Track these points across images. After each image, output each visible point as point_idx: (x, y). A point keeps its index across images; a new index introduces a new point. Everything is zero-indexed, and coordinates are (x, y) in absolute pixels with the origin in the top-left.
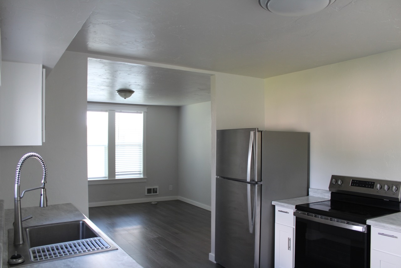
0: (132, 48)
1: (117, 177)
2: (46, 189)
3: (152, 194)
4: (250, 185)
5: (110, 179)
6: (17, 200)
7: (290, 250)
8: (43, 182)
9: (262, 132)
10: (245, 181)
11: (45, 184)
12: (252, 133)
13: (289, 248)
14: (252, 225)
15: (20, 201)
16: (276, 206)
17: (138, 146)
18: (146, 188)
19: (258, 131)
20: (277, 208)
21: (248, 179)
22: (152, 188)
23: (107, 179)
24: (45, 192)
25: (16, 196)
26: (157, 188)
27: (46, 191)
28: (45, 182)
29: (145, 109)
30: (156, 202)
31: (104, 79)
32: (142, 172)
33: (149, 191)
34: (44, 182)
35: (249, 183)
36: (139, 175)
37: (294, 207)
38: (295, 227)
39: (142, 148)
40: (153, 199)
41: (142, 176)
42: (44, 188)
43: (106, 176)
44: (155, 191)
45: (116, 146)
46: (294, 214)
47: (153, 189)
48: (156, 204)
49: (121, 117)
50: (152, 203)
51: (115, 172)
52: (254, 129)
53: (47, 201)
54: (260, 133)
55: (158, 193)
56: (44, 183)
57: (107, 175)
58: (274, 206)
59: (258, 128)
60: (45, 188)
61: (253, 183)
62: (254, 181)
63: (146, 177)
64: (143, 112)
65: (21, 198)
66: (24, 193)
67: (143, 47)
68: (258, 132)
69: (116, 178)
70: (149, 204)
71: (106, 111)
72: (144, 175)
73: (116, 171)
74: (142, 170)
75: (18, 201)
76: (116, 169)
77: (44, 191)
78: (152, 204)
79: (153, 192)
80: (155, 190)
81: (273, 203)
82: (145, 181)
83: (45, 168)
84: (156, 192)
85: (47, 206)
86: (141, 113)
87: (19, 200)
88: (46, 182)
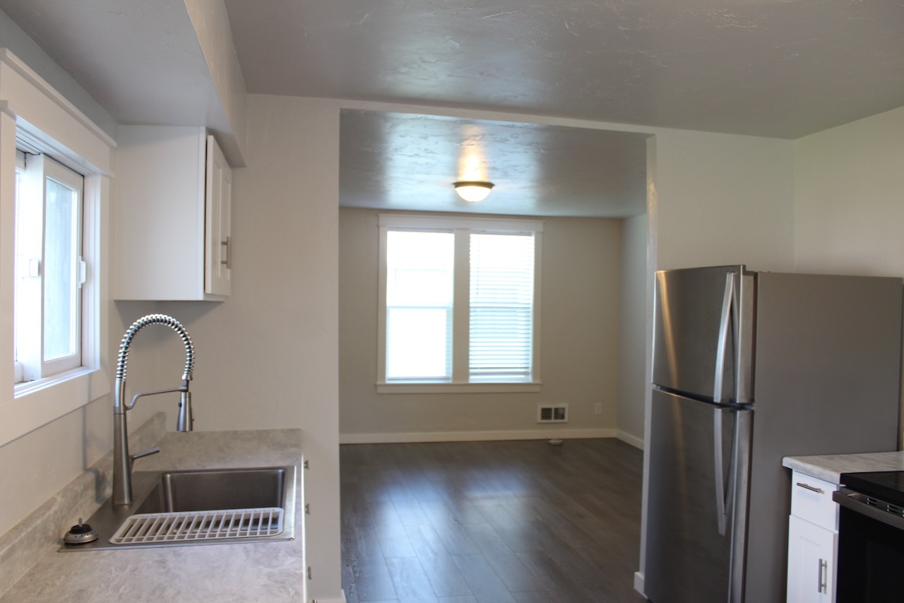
0: (426, 79)
1: (474, 379)
2: (190, 394)
3: (553, 420)
4: (720, 410)
5: (456, 382)
6: (118, 412)
7: (825, 593)
8: (184, 377)
9: (755, 275)
10: (709, 400)
11: (190, 382)
12: (730, 278)
13: (821, 586)
14: (725, 514)
15: (125, 414)
16: (793, 470)
17: (524, 310)
18: (540, 406)
19: (746, 273)
20: (796, 478)
21: (718, 397)
22: (553, 406)
23: (450, 382)
24: (188, 399)
25: (117, 405)
26: (564, 409)
27: (190, 397)
28: (189, 379)
29: (539, 226)
30: (561, 441)
31: (411, 156)
32: (530, 370)
33: (546, 413)
34: (187, 377)
35: (720, 405)
36: (523, 376)
37: (837, 477)
38: (837, 532)
39: (531, 314)
40: (555, 432)
41: (529, 379)
42: (186, 391)
43: (448, 375)
44: (559, 414)
45: (471, 310)
46: (836, 497)
47: (556, 410)
48: (560, 445)
49: (484, 246)
50: (551, 441)
51: (468, 368)
52: (734, 269)
53: (191, 420)
54: (752, 278)
55: (566, 419)
56: (188, 381)
57: (450, 375)
58: (789, 472)
59: (744, 267)
60: (190, 390)
61: (729, 406)
62: (733, 400)
63: (538, 381)
64: (533, 233)
65: (126, 408)
66: (137, 398)
67: (449, 76)
68: (744, 274)
69: (471, 382)
70: (545, 442)
71: (450, 231)
72: (534, 377)
73: (471, 366)
74: (530, 365)
75: (120, 414)
76: (470, 362)
77: (186, 397)
78: (550, 444)
79: (556, 417)
80: (561, 412)
81: (787, 462)
82: (537, 389)
83: (189, 348)
84: (563, 417)
85: (191, 429)
86: (529, 234)
87: (122, 412)
88: (191, 379)
